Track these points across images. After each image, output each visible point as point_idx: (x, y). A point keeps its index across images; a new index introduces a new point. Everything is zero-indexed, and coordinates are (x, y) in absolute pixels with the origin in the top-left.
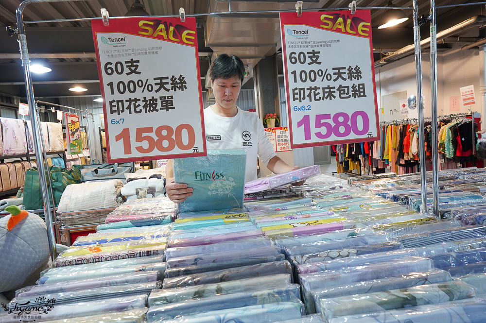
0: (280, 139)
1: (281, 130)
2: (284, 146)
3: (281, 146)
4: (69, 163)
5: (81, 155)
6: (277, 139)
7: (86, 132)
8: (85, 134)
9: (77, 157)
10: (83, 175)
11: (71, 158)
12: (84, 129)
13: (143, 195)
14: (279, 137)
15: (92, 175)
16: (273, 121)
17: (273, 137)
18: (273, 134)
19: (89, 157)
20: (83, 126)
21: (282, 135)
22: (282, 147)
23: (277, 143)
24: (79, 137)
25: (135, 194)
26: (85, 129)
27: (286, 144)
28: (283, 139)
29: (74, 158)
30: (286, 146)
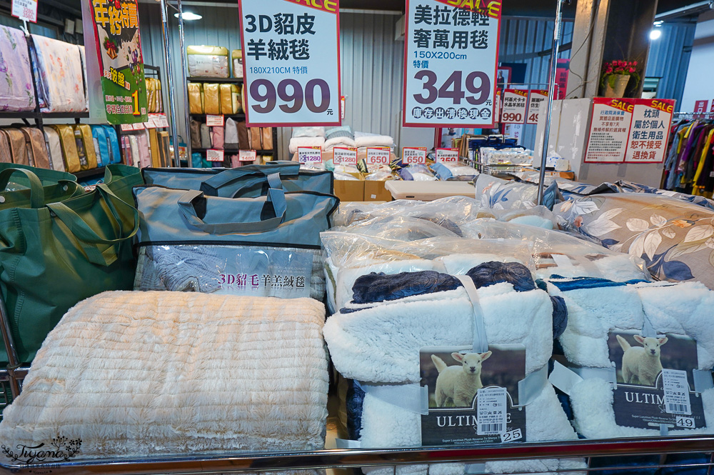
0: (641, 130)
1: (648, 108)
2: (645, 149)
3: (639, 149)
4: (127, 138)
5: (149, 124)
6: (633, 129)
7: (159, 78)
8: (157, 82)
9: (143, 128)
10: (146, 215)
11: (132, 129)
12: (156, 72)
13: (458, 388)
14: (638, 125)
15: (179, 221)
16: (624, 80)
17: (624, 124)
18: (627, 115)
19: (164, 129)
20: (155, 66)
21: (647, 119)
22: (638, 153)
23: (631, 139)
24: (135, 63)
25: (417, 377)
26: (159, 73)
27: (650, 145)
28: (648, 130)
29: (135, 128)
30: (649, 151)
